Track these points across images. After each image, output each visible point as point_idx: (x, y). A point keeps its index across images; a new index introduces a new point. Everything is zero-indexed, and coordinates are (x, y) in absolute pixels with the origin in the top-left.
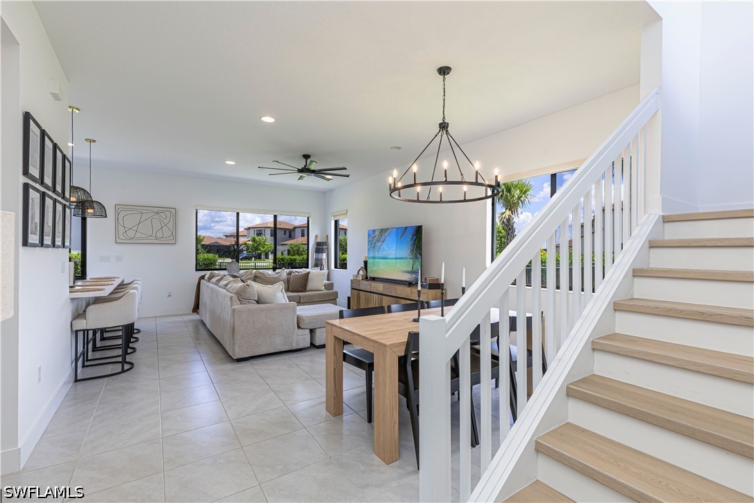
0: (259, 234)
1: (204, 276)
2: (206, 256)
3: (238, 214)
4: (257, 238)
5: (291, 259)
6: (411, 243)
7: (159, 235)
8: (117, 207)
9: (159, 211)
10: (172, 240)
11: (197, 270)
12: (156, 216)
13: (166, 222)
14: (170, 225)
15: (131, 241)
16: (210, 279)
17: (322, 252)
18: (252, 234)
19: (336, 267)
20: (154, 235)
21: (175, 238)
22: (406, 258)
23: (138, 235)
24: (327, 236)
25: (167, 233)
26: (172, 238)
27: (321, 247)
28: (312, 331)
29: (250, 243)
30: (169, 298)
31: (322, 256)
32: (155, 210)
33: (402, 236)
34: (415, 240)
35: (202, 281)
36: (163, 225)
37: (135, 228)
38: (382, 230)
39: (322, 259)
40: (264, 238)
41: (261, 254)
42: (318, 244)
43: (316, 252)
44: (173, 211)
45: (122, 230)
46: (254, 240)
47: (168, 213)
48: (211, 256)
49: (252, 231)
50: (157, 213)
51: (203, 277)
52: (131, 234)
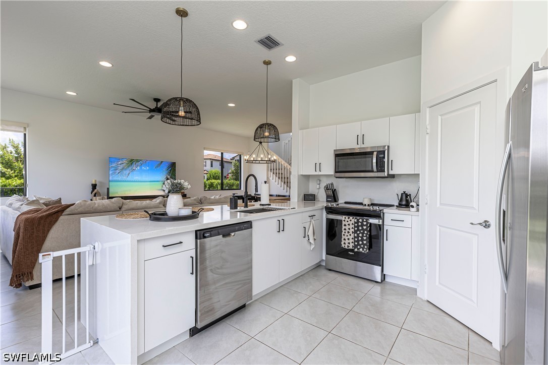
38: (132, 160)
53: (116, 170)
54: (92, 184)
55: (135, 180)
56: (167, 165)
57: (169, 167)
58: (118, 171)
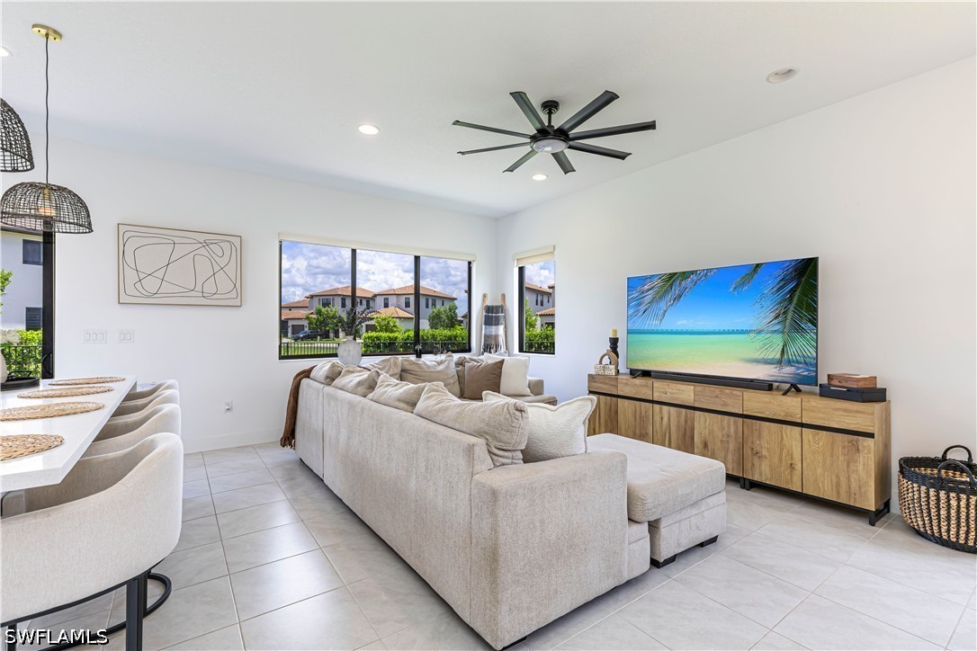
0: (326, 304)
1: (310, 371)
3: (354, 251)
4: (323, 310)
5: (389, 337)
6: (778, 298)
7: (210, 287)
8: (122, 228)
9: (209, 240)
10: (235, 299)
11: (281, 358)
12: (202, 251)
13: (223, 262)
14: (231, 270)
15: (152, 300)
16: (331, 378)
17: (497, 324)
18: (317, 305)
19: (521, 350)
20: (199, 288)
21: (240, 295)
22: (760, 332)
23: (166, 288)
24: (504, 296)
25: (225, 285)
26: (233, 294)
27: (493, 315)
28: (653, 526)
29: (314, 316)
30: (228, 413)
31: (497, 330)
32: (202, 238)
33: (742, 284)
34: (793, 291)
35: (305, 381)
36: (217, 267)
37: (160, 274)
38: (672, 276)
39: (496, 337)
40: (334, 310)
41: (328, 331)
42: (489, 309)
43: (486, 324)
44: (236, 241)
45: (131, 277)
46: (319, 312)
47: (226, 246)
49: (316, 299)
50: (206, 244)
51: (306, 374)
52: (151, 285)
53: (640, 304)
54: (610, 339)
55: (679, 329)
56: (779, 273)
57: (785, 281)
58: (642, 308)
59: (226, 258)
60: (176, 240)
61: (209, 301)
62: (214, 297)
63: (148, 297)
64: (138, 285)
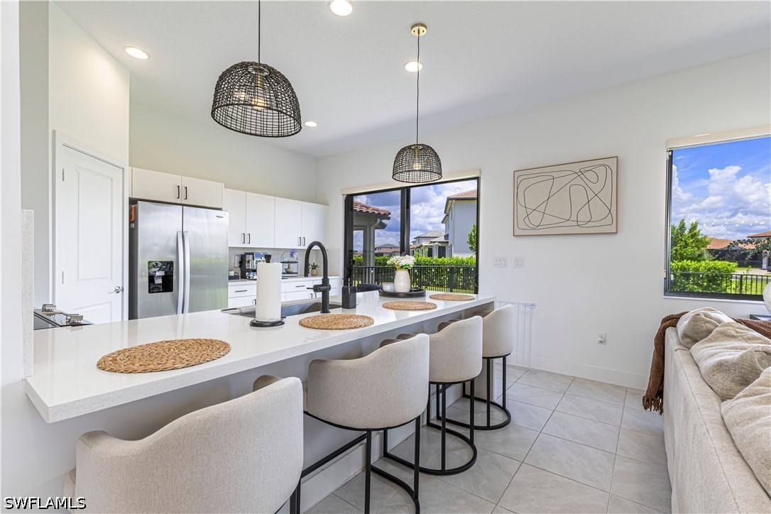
2: (712, 264)
7: (584, 216)
9: (582, 169)
10: (610, 225)
11: (667, 294)
12: (579, 181)
13: (596, 188)
14: (606, 195)
15: (536, 232)
20: (574, 218)
21: (616, 221)
23: (547, 220)
25: (599, 211)
26: (609, 220)
30: (601, 345)
32: (576, 168)
36: (591, 195)
37: (542, 209)
44: (612, 163)
45: (522, 213)
47: (601, 171)
48: (719, 264)
50: (581, 173)
52: (536, 218)
59: (601, 184)
60: (555, 175)
61: (583, 230)
62: (589, 225)
63: (533, 229)
64: (526, 220)
